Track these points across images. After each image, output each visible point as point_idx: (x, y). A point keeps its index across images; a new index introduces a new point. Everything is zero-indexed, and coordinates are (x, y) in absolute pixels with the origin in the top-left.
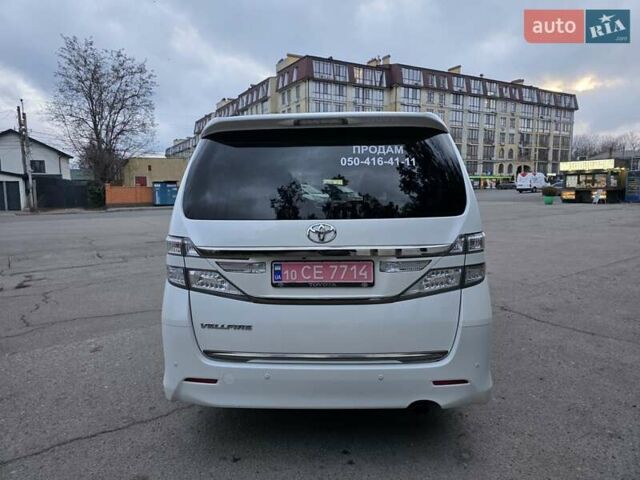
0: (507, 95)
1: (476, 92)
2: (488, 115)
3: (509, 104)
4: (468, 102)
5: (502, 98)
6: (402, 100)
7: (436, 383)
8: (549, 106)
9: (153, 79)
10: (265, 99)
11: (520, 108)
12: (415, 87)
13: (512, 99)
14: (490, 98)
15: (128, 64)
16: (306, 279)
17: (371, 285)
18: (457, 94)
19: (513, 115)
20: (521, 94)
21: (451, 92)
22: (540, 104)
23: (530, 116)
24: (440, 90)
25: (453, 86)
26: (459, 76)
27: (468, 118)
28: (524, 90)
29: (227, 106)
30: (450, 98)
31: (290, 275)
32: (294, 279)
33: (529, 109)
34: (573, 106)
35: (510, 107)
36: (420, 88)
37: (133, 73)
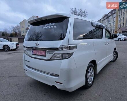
7: (56, 82)
9: (87, 13)
10: (115, 13)
15: (82, 11)
17: (45, 56)
29: (105, 16)
32: (35, 53)
37: (83, 13)
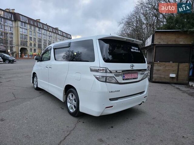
0: (54, 31)
1: (45, 29)
2: (49, 36)
3: (55, 34)
4: (43, 31)
5: (53, 32)
6: (20, 26)
7: (144, 97)
8: (65, 37)
11: (58, 36)
12: (25, 23)
13: (55, 33)
14: (49, 31)
16: (129, 78)
17: (137, 78)
18: (40, 28)
19: (56, 37)
20: (58, 32)
21: (37, 27)
22: (63, 36)
23: (61, 39)
24: (34, 25)
25: (38, 25)
26: (40, 23)
27: (43, 36)
28: (59, 31)
30: (37, 29)
31: (126, 77)
32: (127, 78)
33: (60, 36)
34: (71, 38)
35: (55, 35)
36: (27, 23)
